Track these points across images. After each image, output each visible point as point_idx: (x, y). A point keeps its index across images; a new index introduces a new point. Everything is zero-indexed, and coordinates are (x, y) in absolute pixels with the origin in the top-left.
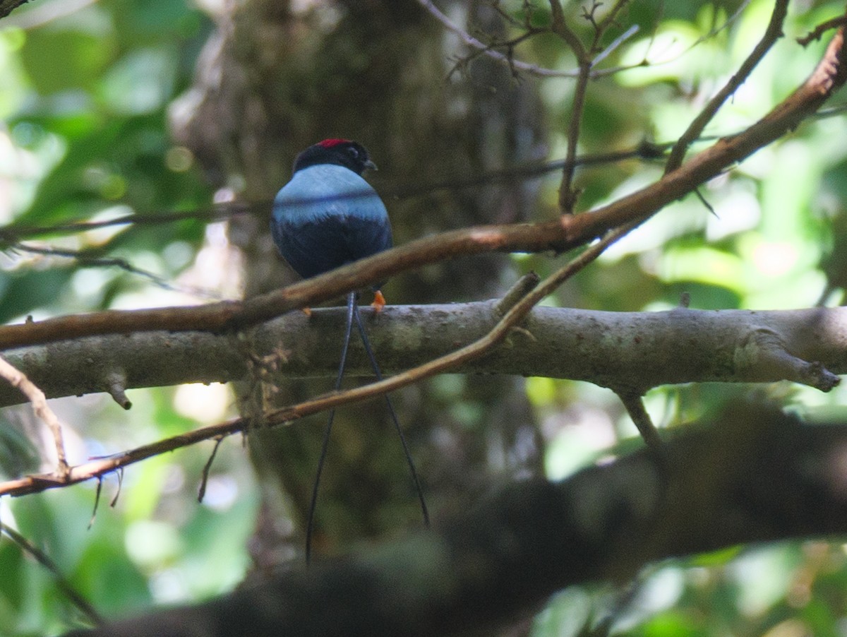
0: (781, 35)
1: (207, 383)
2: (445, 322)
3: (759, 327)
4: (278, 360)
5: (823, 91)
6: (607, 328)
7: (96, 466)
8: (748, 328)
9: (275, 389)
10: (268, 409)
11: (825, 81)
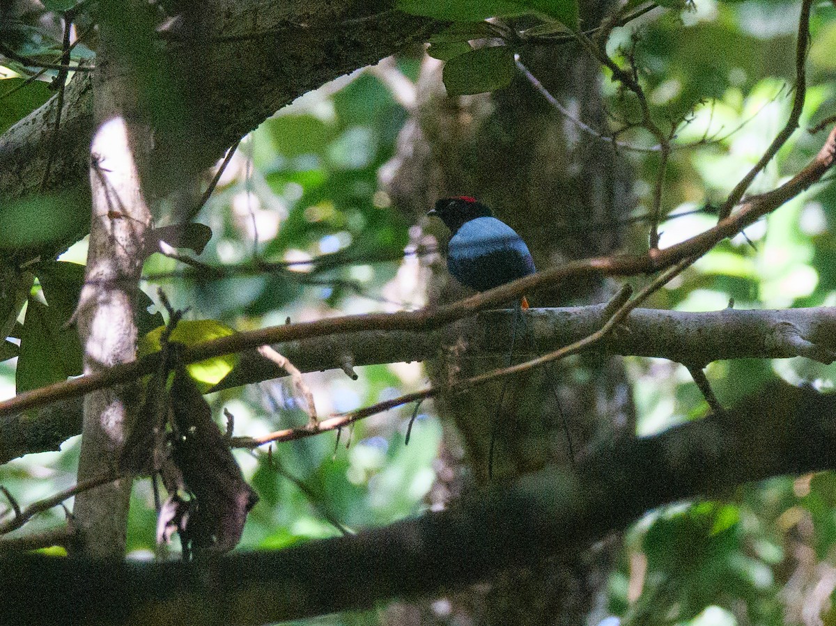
0: (798, 126)
1: (409, 362)
2: (569, 319)
3: (782, 321)
4: (459, 350)
5: (826, 164)
6: (679, 323)
7: (337, 421)
8: (775, 321)
9: (458, 369)
10: (452, 381)
11: (827, 158)
